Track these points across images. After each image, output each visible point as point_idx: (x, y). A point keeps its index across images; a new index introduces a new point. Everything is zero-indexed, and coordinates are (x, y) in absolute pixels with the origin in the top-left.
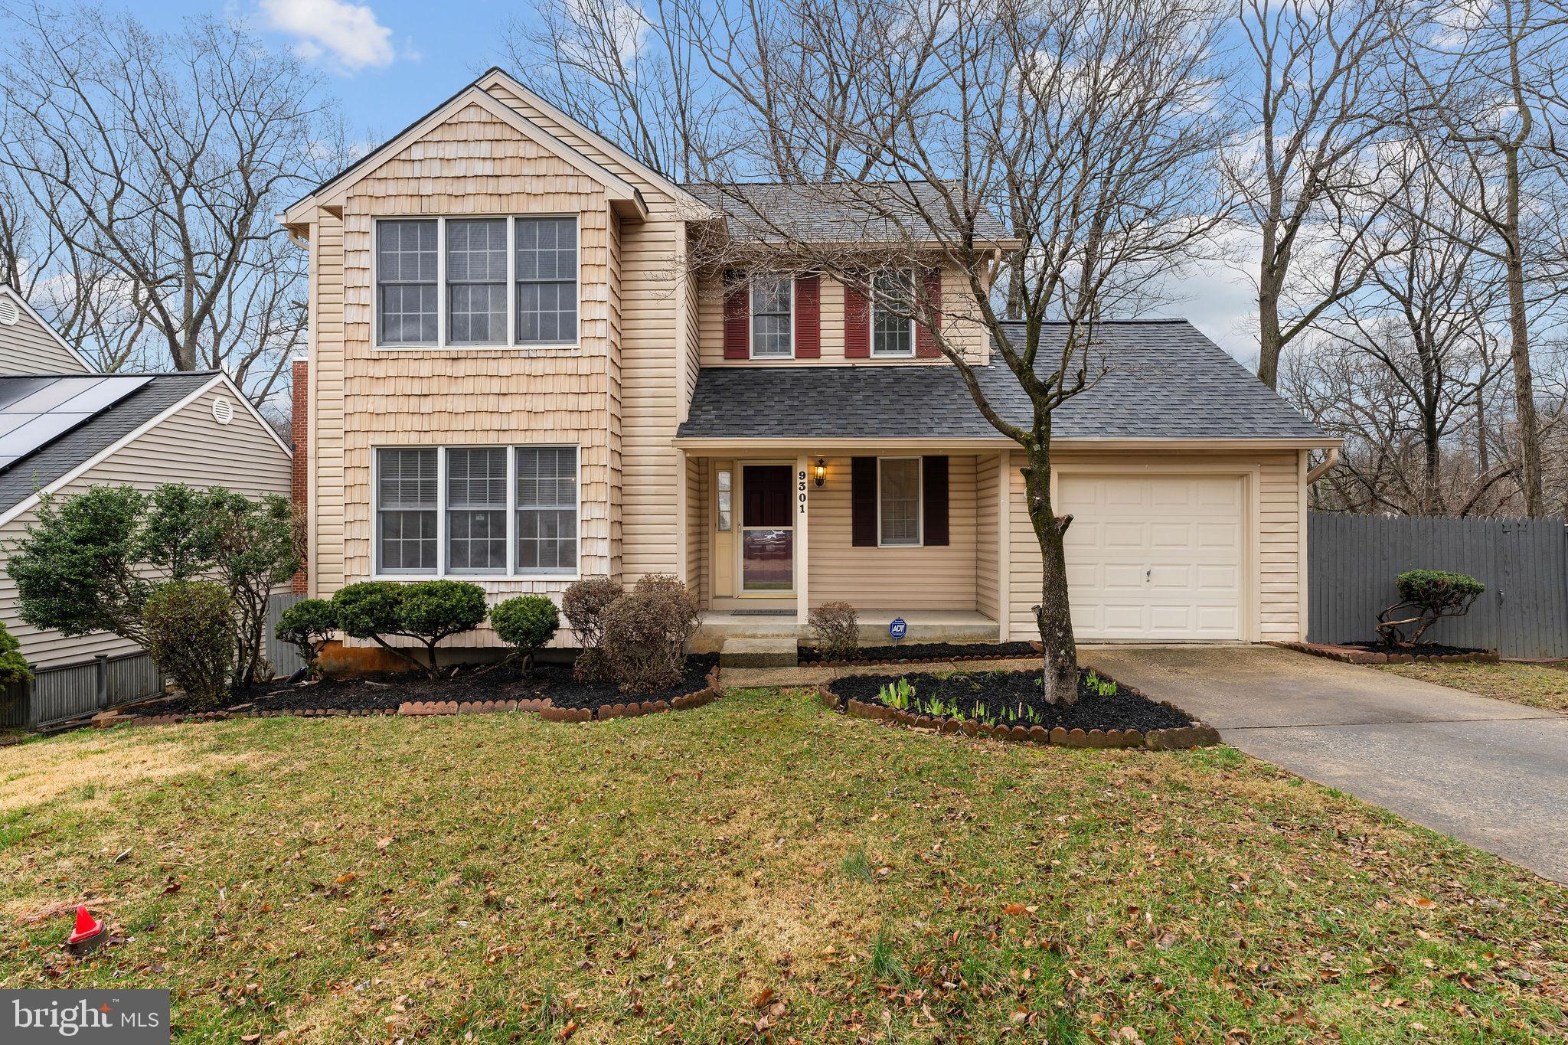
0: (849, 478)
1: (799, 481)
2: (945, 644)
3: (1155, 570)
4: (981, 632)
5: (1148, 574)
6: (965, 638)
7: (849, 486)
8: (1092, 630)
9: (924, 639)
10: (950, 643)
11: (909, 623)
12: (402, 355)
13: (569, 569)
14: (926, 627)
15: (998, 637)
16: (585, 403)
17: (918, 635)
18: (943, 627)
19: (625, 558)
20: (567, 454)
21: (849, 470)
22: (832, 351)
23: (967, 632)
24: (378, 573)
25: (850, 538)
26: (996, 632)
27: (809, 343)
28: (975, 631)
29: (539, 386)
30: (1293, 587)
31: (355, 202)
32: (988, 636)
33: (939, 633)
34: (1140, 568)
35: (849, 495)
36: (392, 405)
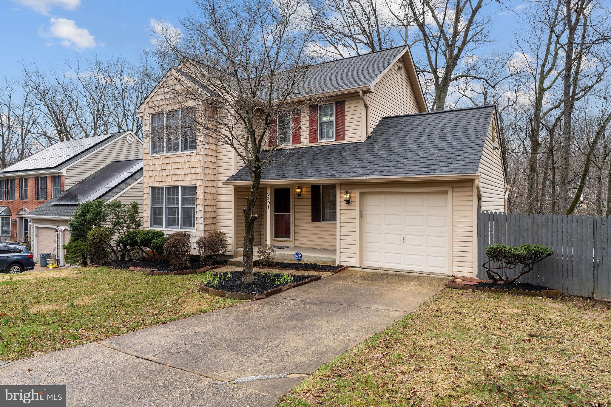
0: (310, 193)
1: (268, 196)
2: (315, 264)
3: (407, 237)
4: (329, 260)
5: (404, 239)
6: (323, 262)
7: (310, 197)
8: (379, 263)
9: (308, 261)
10: (318, 264)
11: (303, 254)
12: (156, 157)
13: (192, 228)
14: (309, 257)
15: (335, 263)
16: (197, 171)
17: (306, 259)
18: (315, 257)
19: (218, 224)
20: (194, 187)
21: (310, 190)
22: (305, 141)
23: (324, 260)
24: (151, 227)
25: (311, 218)
26: (335, 261)
27: (297, 138)
28: (327, 260)
29: (187, 165)
30: (470, 249)
31: (146, 110)
32: (332, 262)
33: (314, 260)
34: (399, 236)
35: (310, 200)
36: (154, 173)
